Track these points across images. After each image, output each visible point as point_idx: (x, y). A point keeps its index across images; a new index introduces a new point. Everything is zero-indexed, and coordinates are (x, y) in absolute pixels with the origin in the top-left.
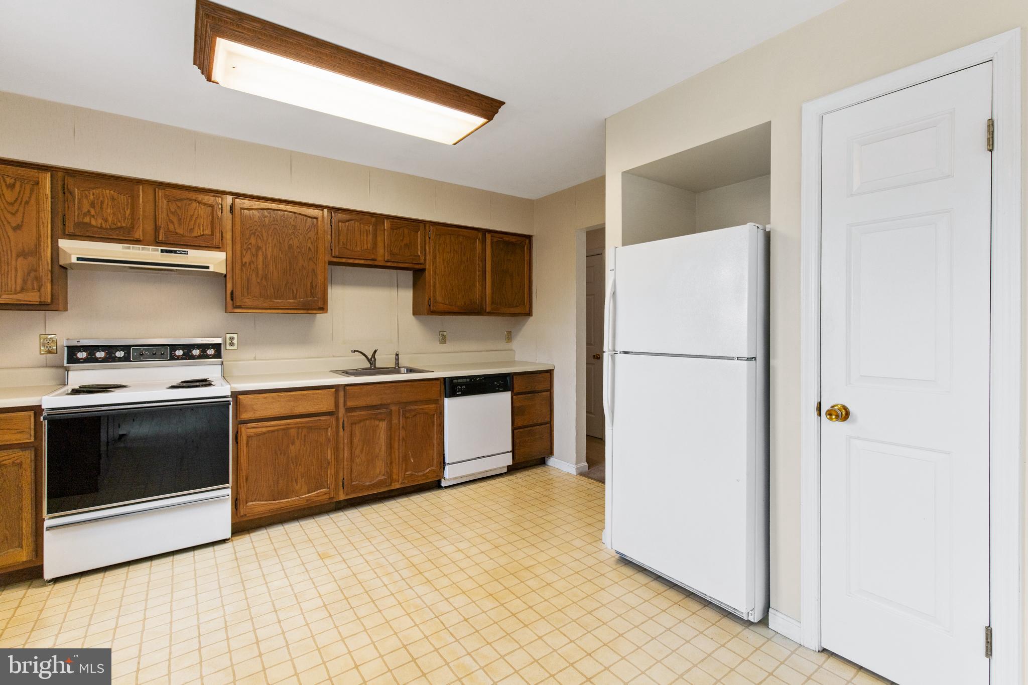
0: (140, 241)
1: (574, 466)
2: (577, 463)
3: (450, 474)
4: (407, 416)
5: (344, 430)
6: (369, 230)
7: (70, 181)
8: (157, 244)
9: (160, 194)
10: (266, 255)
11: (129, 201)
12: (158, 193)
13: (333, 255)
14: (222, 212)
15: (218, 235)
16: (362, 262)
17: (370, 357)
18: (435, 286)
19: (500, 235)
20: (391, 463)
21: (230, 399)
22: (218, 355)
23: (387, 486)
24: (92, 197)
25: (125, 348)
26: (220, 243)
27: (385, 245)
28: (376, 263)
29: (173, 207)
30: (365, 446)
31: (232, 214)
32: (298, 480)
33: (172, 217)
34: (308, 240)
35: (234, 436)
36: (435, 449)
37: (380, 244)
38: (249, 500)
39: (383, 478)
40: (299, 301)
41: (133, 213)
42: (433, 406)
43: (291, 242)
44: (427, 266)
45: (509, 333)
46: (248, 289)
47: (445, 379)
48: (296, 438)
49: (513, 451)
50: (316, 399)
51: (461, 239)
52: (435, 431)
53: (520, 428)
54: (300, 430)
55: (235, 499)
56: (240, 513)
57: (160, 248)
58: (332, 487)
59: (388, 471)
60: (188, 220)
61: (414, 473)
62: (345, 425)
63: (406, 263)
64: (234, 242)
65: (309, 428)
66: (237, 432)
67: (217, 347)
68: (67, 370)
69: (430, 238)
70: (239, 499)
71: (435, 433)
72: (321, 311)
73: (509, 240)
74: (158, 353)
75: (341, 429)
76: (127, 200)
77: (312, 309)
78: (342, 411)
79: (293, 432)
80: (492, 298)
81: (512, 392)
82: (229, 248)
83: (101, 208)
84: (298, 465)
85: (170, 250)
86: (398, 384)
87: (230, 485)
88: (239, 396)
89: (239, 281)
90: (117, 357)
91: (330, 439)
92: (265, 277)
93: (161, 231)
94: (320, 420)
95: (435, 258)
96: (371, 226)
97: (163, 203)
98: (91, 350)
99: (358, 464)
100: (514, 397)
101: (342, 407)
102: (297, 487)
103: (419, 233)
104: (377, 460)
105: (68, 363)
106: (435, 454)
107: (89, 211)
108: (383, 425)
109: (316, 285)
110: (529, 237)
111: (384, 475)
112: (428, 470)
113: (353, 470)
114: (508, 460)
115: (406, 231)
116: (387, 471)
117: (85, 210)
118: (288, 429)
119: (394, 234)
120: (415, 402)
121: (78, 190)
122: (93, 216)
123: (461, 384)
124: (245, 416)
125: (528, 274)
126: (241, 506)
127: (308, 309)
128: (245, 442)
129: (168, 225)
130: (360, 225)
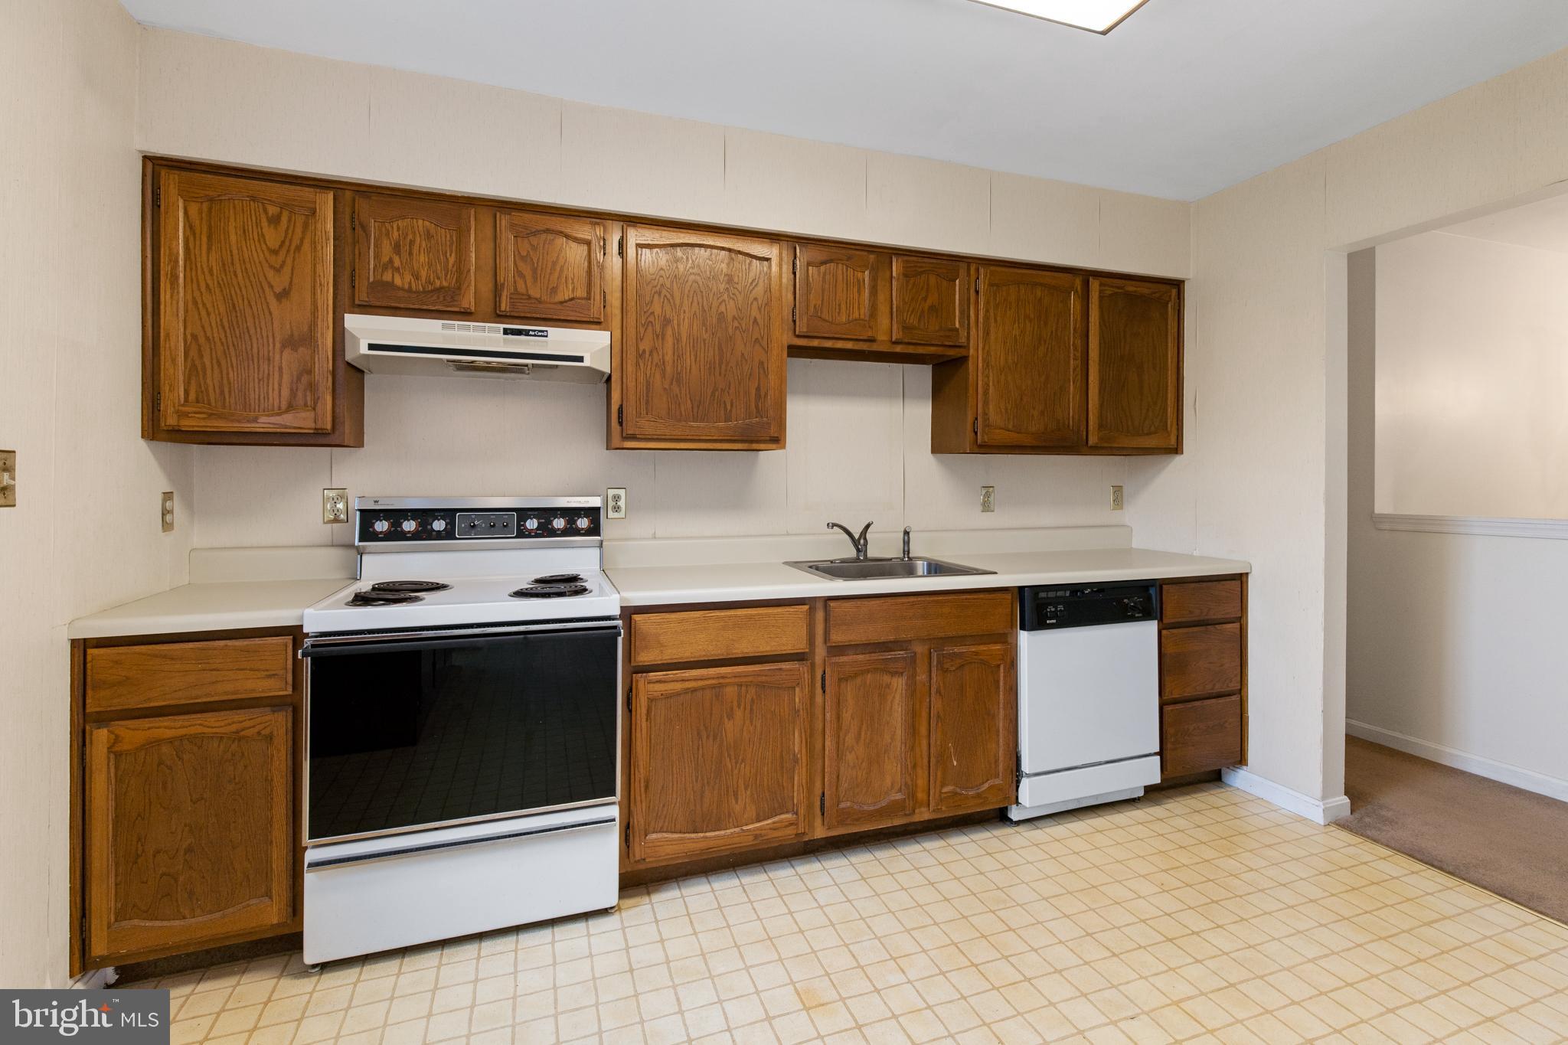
0: (470, 314)
1: (1317, 803)
2: (1324, 797)
3: (1031, 796)
4: (946, 666)
5: (824, 692)
6: (864, 281)
7: (363, 206)
8: (498, 319)
9: (504, 223)
10: (679, 334)
11: (454, 239)
12: (500, 221)
13: (797, 333)
14: (604, 254)
15: (597, 297)
16: (849, 345)
17: (857, 536)
18: (986, 392)
19: (1116, 281)
20: (914, 766)
21: (619, 623)
22: (594, 530)
23: (906, 815)
24: (396, 234)
25: (449, 514)
26: (601, 313)
27: (892, 308)
28: (875, 347)
29: (525, 247)
30: (864, 726)
31: (622, 258)
32: (739, 793)
33: (522, 266)
34: (752, 303)
35: (626, 695)
36: (1001, 741)
37: (883, 309)
38: (651, 829)
39: (899, 796)
40: (735, 425)
41: (460, 262)
42: (998, 647)
43: (723, 308)
44: (972, 351)
45: (1118, 490)
46: (647, 402)
47: (1021, 589)
48: (735, 704)
49: (1161, 753)
50: (773, 626)
51: (1039, 293)
52: (1002, 701)
53: (1175, 702)
54: (744, 688)
55: (625, 824)
56: (634, 856)
57: (502, 326)
58: (802, 811)
59: (910, 783)
60: (548, 271)
61: (958, 790)
62: (827, 683)
63: (933, 345)
64: (624, 310)
65: (761, 686)
66: (631, 690)
67: (593, 513)
68: (361, 553)
69: (977, 292)
70: (633, 827)
71: (1001, 706)
72: (774, 446)
73: (1135, 292)
74: (499, 525)
75: (819, 690)
76: (451, 237)
77: (758, 442)
78: (820, 652)
79: (731, 692)
80: (1101, 416)
81: (1161, 621)
82: (616, 322)
83: (410, 254)
84: (740, 761)
85: (518, 330)
86: (928, 598)
87: (617, 798)
88: (635, 617)
89: (631, 384)
90: (434, 531)
91: (799, 711)
92: (678, 378)
93: (504, 293)
94: (780, 669)
95: (988, 334)
96: (867, 273)
97: (508, 240)
98: (396, 516)
99: (851, 764)
100: (1164, 632)
101: (821, 645)
102: (738, 808)
103: (957, 281)
104: (886, 758)
105: (360, 541)
106: (1001, 752)
107: (391, 261)
108: (899, 684)
109: (766, 394)
110: (1178, 285)
111: (900, 790)
112: (986, 785)
113: (840, 777)
114: (1151, 772)
115: (933, 280)
116: (906, 784)
117: (385, 259)
118: (721, 686)
119: (910, 287)
120: (960, 639)
121: (375, 221)
122: (398, 269)
123: (1055, 602)
124: (644, 658)
125: (1175, 364)
126: (637, 839)
127: (752, 442)
128: (644, 711)
129: (515, 282)
130: (847, 270)
